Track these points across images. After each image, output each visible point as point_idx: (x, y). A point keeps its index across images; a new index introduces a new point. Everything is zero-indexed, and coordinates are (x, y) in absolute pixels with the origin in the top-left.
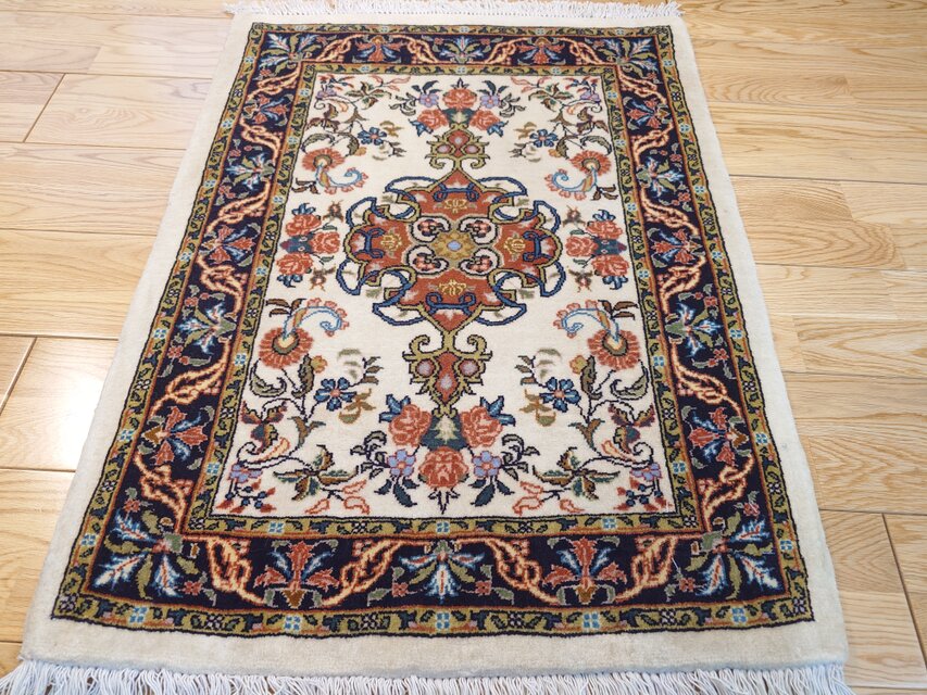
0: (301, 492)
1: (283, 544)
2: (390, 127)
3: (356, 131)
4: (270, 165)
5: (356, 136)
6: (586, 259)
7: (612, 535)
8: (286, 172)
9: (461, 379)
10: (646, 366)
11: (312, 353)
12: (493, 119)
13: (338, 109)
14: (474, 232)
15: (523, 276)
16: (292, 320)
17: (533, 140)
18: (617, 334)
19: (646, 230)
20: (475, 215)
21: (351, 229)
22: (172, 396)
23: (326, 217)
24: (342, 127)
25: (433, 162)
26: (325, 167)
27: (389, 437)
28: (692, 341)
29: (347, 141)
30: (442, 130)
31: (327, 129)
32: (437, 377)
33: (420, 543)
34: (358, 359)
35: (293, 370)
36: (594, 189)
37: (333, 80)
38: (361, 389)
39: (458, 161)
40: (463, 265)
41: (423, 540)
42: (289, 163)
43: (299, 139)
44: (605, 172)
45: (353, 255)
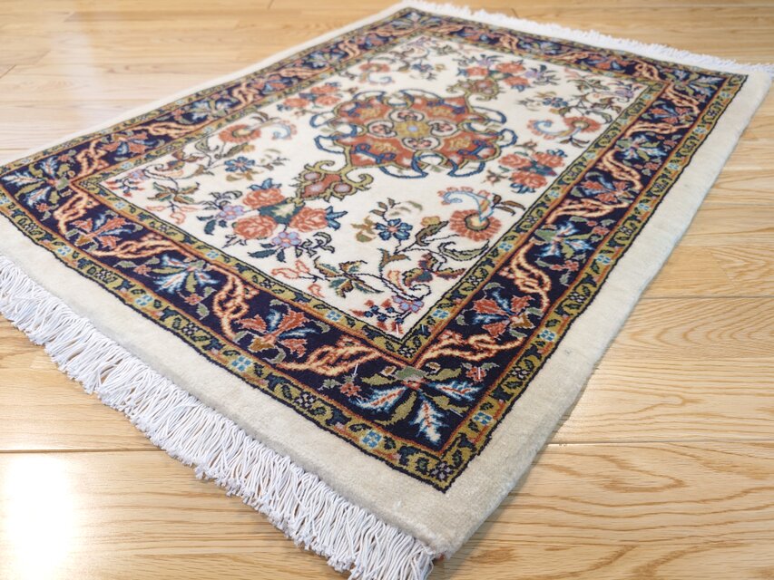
0: (156, 197)
1: (113, 214)
2: (441, 67)
3: (415, 62)
4: (340, 61)
5: (412, 65)
6: (511, 169)
7: (326, 324)
8: (344, 66)
9: (329, 191)
10: (491, 245)
11: (252, 143)
12: (524, 83)
13: (416, 52)
14: (437, 128)
15: (446, 160)
16: (260, 124)
17: (545, 101)
18: (486, 217)
19: (589, 172)
20: (448, 120)
21: (352, 100)
22: (151, 128)
23: (343, 91)
24: (407, 59)
25: (450, 89)
26: (373, 71)
27: (243, 197)
28: (552, 248)
29: (403, 65)
30: (477, 78)
31: (396, 57)
32: (314, 183)
33: (187, 254)
34: (275, 156)
35: (230, 145)
36: (568, 138)
38: (258, 169)
39: (469, 93)
40: (406, 141)
41: (192, 254)
42: (352, 63)
43: (372, 56)
44: (588, 132)
45: (337, 111)
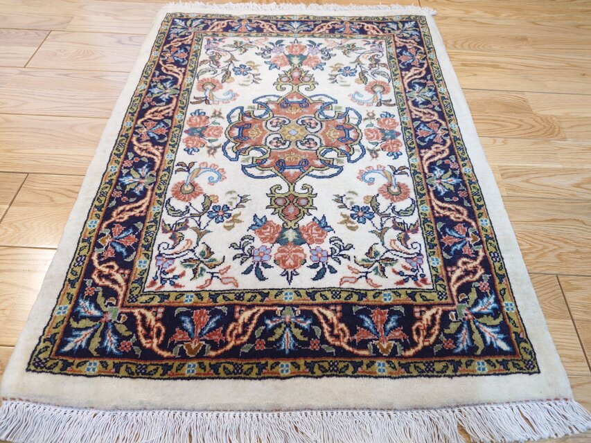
0: (353, 45)
2: (349, 225)
3: (377, 219)
4: (432, 186)
5: (375, 215)
6: (212, 125)
8: (418, 180)
9: (289, 75)
10: (196, 79)
11: (363, 85)
12: (261, 233)
13: (398, 243)
14: (281, 141)
15: (253, 116)
16: (379, 98)
17: (229, 212)
18: (206, 90)
19: (166, 142)
20: (279, 151)
21: (360, 142)
22: (421, 69)
23: (378, 150)
24: (389, 223)
25: (310, 189)
26: (391, 185)
27: (320, 58)
28: (168, 86)
29: (382, 209)
30: (305, 221)
31: (401, 221)
32: (301, 76)
34: (340, 83)
35: (370, 79)
36: (191, 170)
37: (415, 278)
38: (336, 73)
39: (292, 192)
40: (287, 122)
42: (419, 188)
43: (421, 211)
44: (179, 183)
45: (355, 128)
